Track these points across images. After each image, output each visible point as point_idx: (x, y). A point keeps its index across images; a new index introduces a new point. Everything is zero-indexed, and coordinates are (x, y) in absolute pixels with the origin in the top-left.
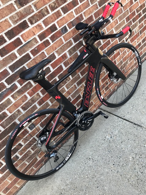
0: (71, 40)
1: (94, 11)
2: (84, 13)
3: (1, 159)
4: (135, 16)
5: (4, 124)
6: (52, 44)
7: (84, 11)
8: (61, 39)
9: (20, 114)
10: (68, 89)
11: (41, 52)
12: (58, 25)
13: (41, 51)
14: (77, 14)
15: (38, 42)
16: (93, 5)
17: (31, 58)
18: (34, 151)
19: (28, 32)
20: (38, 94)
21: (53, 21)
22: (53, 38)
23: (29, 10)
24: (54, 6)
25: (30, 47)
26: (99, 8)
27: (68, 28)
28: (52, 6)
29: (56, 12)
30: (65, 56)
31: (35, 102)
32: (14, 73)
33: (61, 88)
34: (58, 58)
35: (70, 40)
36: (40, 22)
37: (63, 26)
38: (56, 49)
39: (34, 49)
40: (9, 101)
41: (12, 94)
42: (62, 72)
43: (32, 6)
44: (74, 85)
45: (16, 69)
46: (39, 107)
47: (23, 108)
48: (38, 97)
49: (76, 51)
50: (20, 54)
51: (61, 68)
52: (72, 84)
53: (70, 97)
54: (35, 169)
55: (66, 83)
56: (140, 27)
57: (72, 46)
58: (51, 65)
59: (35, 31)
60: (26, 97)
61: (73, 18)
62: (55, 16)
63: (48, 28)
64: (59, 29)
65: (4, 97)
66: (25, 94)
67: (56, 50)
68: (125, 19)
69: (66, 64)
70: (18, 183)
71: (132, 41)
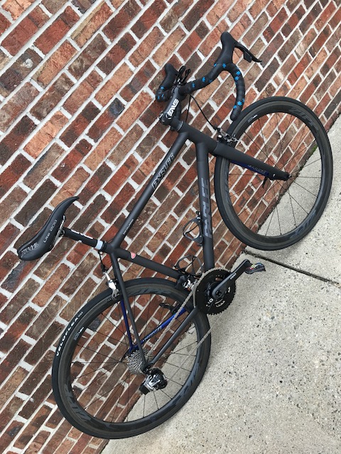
0: (137, 125)
1: (177, 44)
2: (154, 57)
3: (46, 399)
4: (286, 21)
5: (35, 331)
6: (95, 145)
7: (154, 52)
8: (113, 128)
9: (62, 305)
10: (155, 228)
11: (76, 169)
12: (100, 102)
13: (74, 167)
14: (136, 66)
15: (63, 150)
16: (170, 33)
17: (56, 188)
18: (112, 372)
19: (38, 138)
20: (90, 255)
21: (85, 99)
22: (94, 134)
23: (29, 93)
24: (81, 67)
25: (50, 166)
26: (188, 34)
27: (123, 102)
28: (75, 68)
29: (88, 77)
30: (131, 163)
31: (88, 273)
32: (28, 227)
33: (139, 230)
34: (117, 171)
35: (134, 125)
36: (59, 109)
37: (112, 100)
38: (107, 154)
39: (59, 167)
40: (32, 285)
41: (36, 268)
42: (133, 197)
43: (31, 83)
44: (168, 216)
45: (30, 219)
46: (98, 281)
47: (64, 291)
48: (93, 261)
49: (154, 144)
50: (31, 187)
51: (129, 189)
52: (164, 216)
53: (165, 245)
54: (123, 407)
55: (148, 216)
56: (307, 41)
57: (144, 136)
58: (105, 189)
59: (52, 131)
60: (66, 268)
61: (130, 76)
62: (88, 86)
63: (79, 116)
64: (103, 109)
65: (20, 280)
66: (62, 262)
67: (108, 156)
68: (261, 35)
69: (138, 179)
70: (93, 441)
71: (293, 78)
